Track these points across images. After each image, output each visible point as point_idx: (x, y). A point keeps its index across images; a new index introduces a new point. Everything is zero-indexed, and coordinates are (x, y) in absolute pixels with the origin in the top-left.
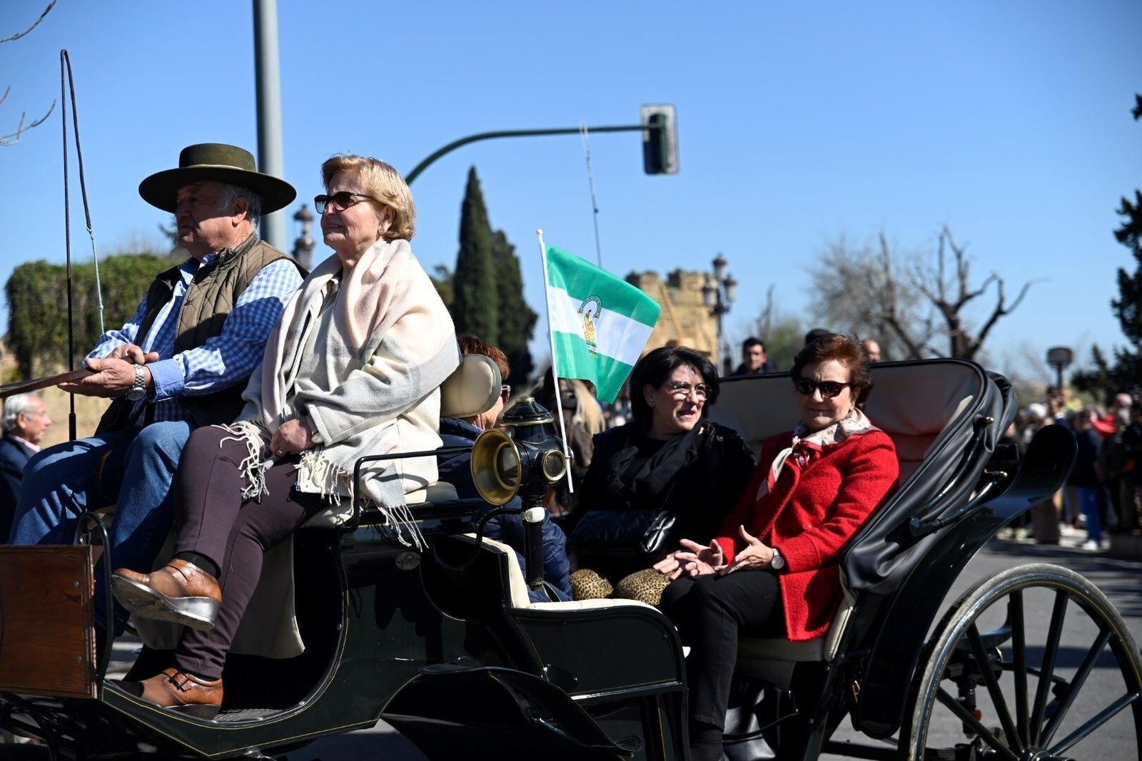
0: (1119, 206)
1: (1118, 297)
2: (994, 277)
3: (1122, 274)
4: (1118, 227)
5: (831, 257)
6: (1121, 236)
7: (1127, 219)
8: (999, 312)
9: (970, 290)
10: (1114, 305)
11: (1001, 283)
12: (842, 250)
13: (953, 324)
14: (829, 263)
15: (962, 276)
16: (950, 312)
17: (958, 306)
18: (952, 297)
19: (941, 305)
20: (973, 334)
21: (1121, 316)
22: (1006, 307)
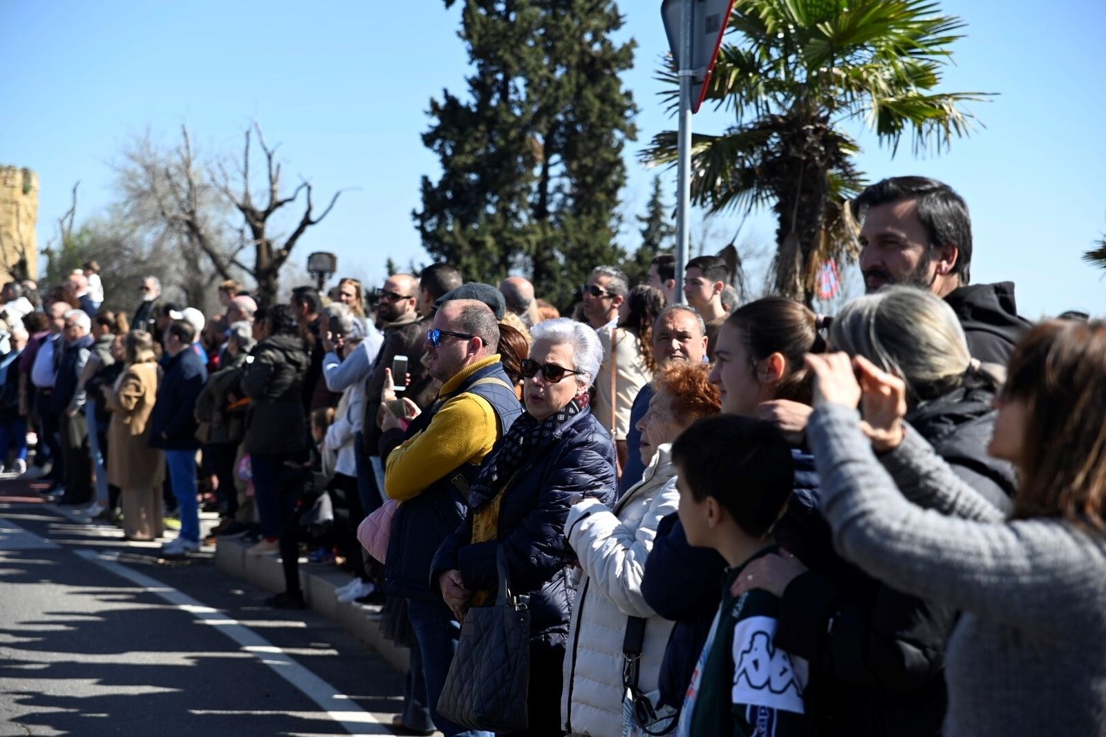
0: (428, 108)
1: (420, 209)
2: (305, 184)
3: (426, 182)
4: (426, 130)
5: (135, 150)
6: (428, 140)
7: (435, 121)
8: (307, 222)
9: (280, 197)
10: (415, 215)
11: (309, 188)
12: (147, 144)
13: (258, 233)
14: (132, 157)
15: (272, 180)
16: (256, 220)
17: (267, 213)
18: (260, 204)
19: (246, 209)
20: (278, 244)
21: (422, 228)
22: (313, 217)
